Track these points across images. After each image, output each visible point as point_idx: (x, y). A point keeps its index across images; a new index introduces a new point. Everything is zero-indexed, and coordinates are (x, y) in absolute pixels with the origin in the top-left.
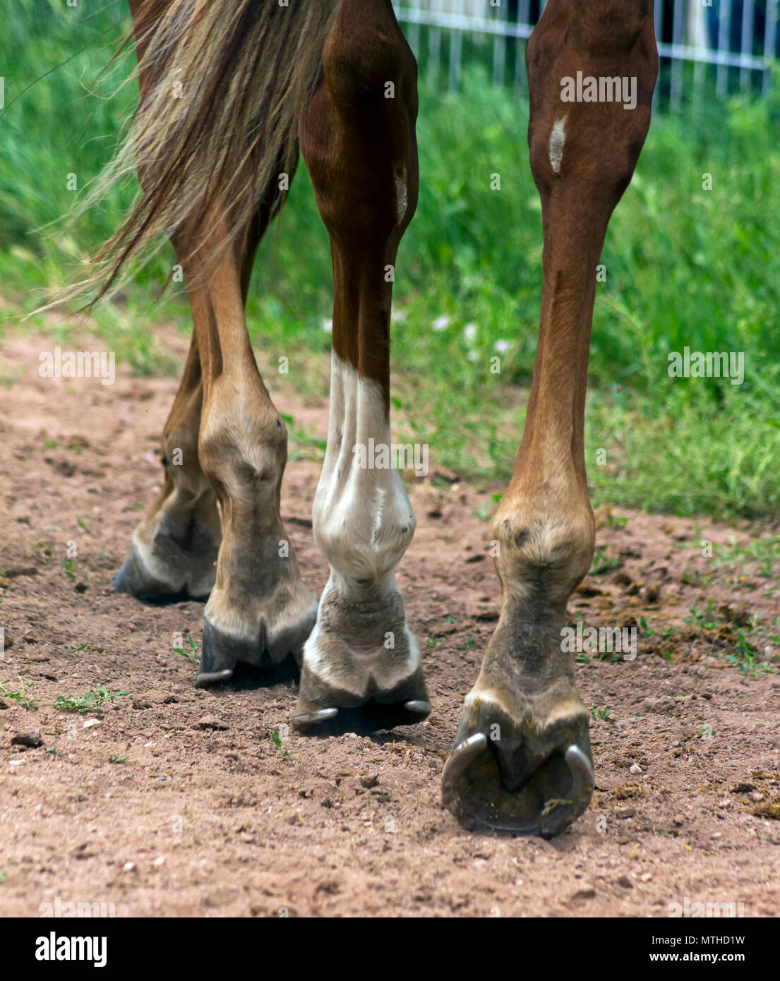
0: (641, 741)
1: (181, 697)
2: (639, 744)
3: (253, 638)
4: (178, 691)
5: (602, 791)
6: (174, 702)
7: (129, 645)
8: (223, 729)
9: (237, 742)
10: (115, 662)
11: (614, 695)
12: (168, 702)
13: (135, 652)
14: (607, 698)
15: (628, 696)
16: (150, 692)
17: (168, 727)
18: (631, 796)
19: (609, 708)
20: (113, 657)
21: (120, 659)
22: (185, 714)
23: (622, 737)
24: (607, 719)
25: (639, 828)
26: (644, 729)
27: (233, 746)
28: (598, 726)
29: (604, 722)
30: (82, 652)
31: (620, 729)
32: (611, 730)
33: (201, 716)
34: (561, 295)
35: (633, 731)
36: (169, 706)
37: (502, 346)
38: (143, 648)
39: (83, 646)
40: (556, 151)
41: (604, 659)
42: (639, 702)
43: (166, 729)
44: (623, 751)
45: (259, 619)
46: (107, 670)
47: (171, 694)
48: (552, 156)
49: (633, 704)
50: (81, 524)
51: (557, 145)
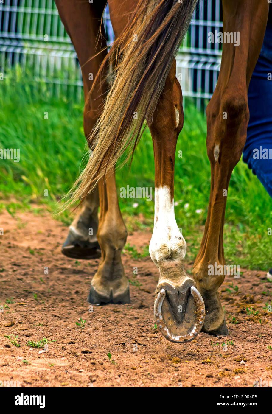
0: (245, 352)
1: (75, 341)
2: (244, 354)
3: (108, 296)
4: (75, 340)
5: (230, 371)
6: (73, 343)
7: (58, 324)
8: (90, 353)
9: (95, 357)
10: (51, 330)
11: (236, 336)
12: (70, 343)
13: (59, 326)
14: (233, 337)
15: (241, 336)
16: (64, 340)
17: (70, 352)
18: (240, 372)
19: (234, 341)
20: (51, 328)
21: (54, 328)
22: (77, 347)
23: (238, 351)
24: (233, 345)
25: (243, 384)
26: (246, 348)
27: (94, 358)
28: (229, 348)
29: (231, 346)
30: (40, 326)
31: (237, 348)
32: (234, 349)
33: (82, 348)
34: (217, 201)
35: (242, 349)
36: (71, 345)
37: (199, 211)
38: (62, 324)
39: (40, 324)
40: (216, 154)
41: (232, 323)
42: (245, 338)
43: (69, 353)
44: (238, 356)
45: (110, 290)
46: (48, 333)
47: (72, 341)
48: (215, 155)
49: (243, 339)
50: (42, 280)
51: (217, 152)
